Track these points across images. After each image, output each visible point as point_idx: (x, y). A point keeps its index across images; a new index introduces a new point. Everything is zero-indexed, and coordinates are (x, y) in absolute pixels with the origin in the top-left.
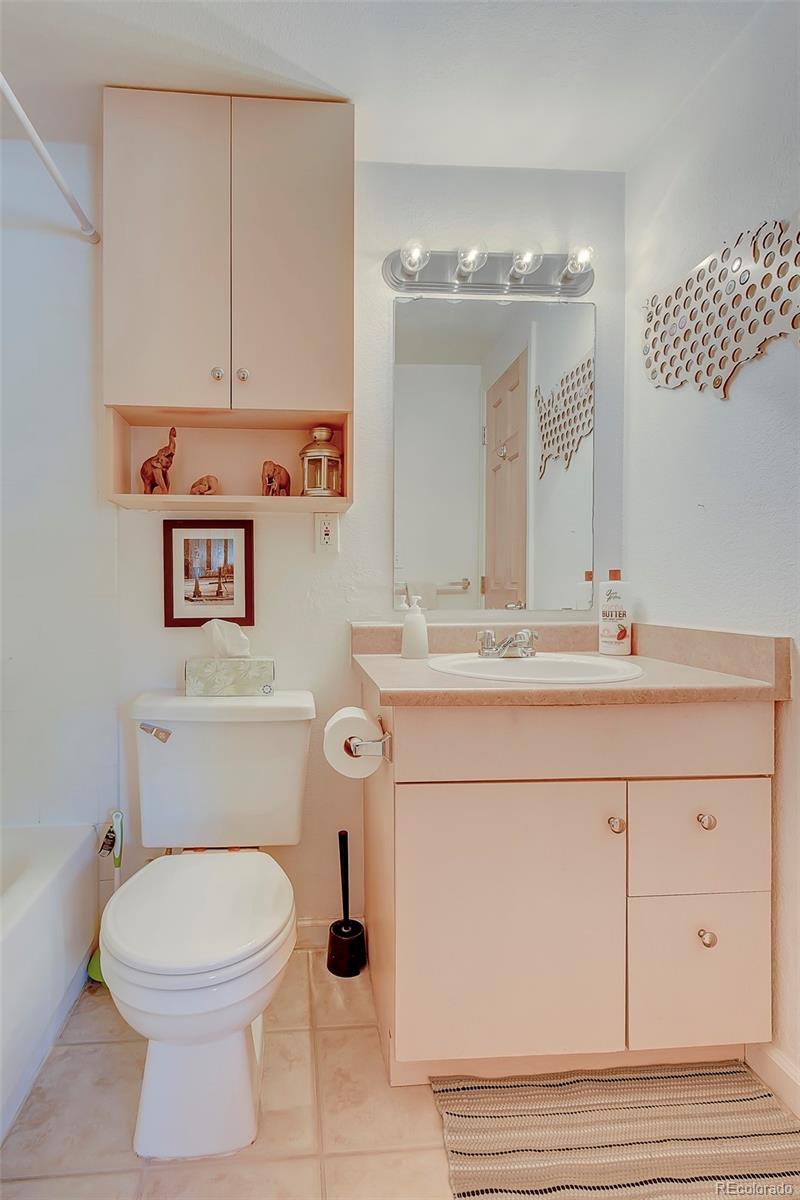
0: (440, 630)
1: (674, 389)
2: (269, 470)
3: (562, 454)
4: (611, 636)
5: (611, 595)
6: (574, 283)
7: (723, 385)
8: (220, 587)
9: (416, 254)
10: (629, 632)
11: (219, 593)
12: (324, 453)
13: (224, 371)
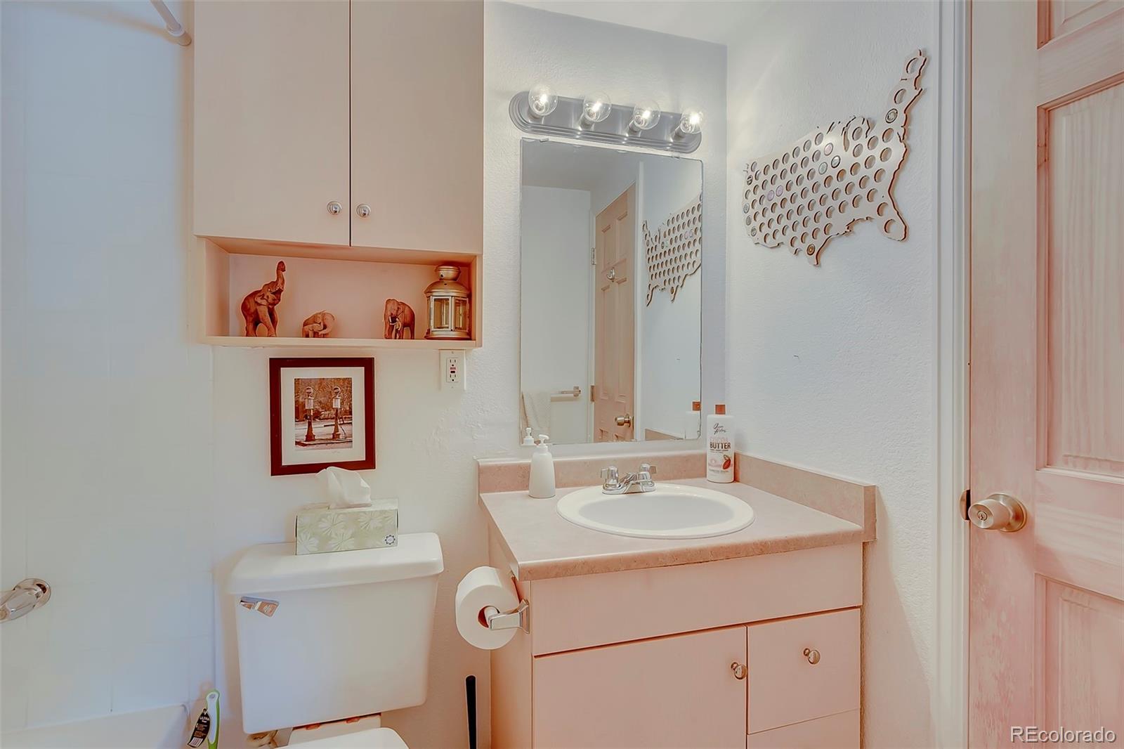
0: (565, 463)
1: (772, 248)
2: (392, 309)
3: (668, 287)
4: (719, 466)
5: (717, 428)
6: (685, 141)
7: (816, 254)
8: (336, 430)
9: (544, 100)
10: (732, 462)
11: (336, 436)
12: (451, 293)
13: (343, 205)
